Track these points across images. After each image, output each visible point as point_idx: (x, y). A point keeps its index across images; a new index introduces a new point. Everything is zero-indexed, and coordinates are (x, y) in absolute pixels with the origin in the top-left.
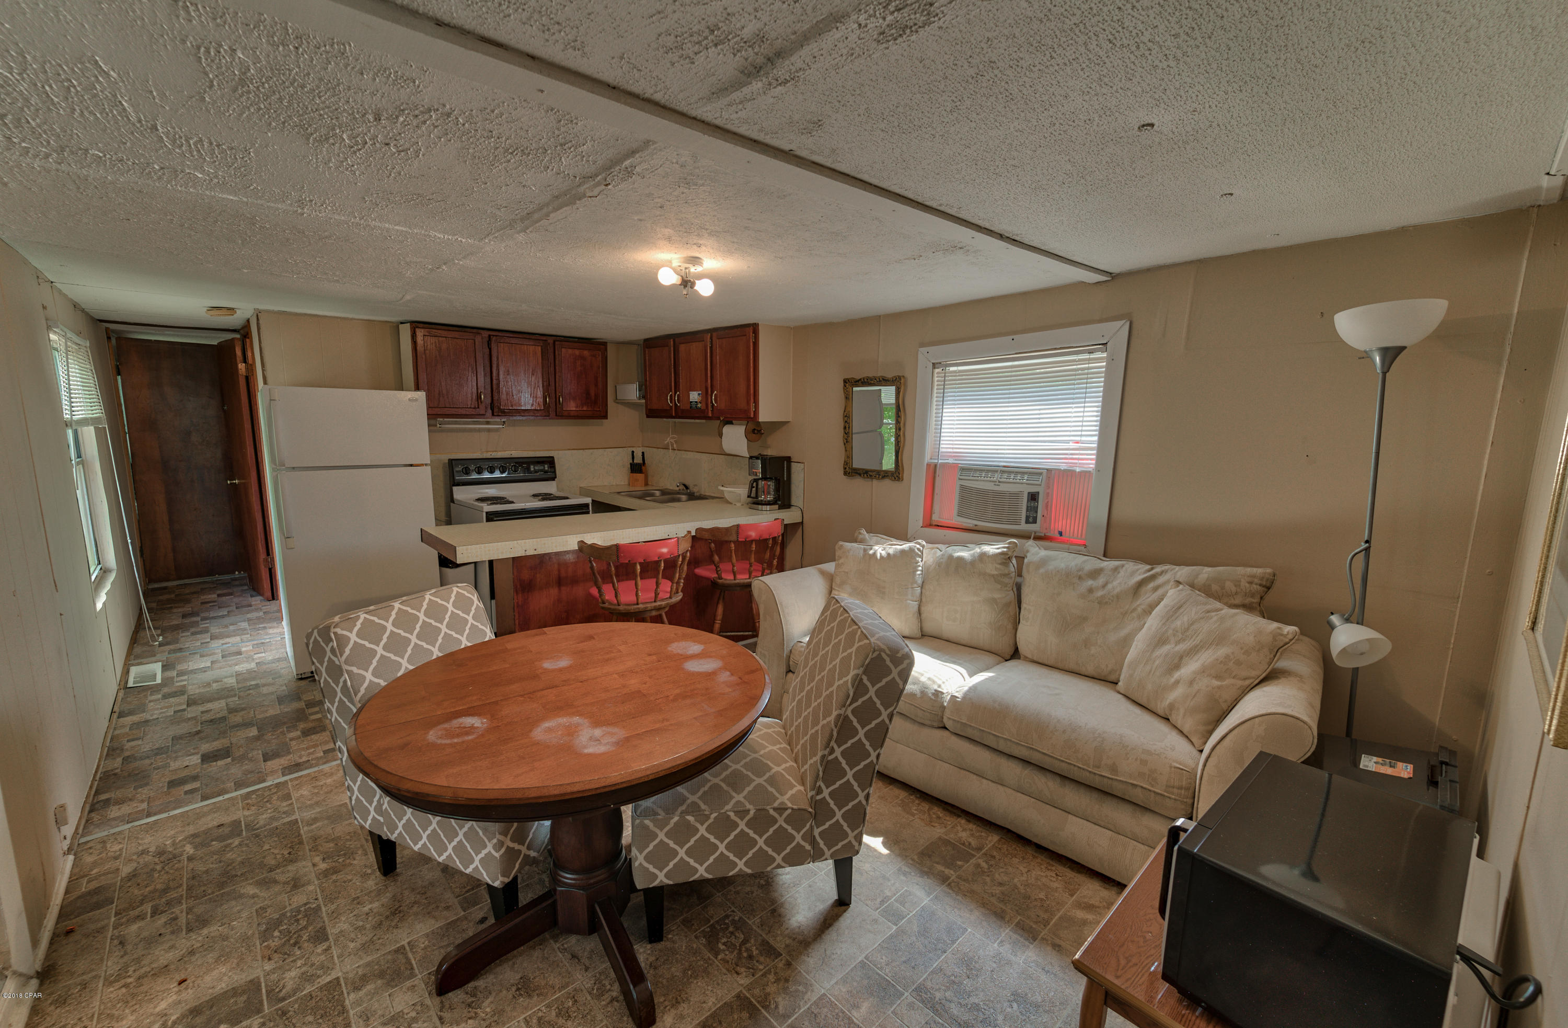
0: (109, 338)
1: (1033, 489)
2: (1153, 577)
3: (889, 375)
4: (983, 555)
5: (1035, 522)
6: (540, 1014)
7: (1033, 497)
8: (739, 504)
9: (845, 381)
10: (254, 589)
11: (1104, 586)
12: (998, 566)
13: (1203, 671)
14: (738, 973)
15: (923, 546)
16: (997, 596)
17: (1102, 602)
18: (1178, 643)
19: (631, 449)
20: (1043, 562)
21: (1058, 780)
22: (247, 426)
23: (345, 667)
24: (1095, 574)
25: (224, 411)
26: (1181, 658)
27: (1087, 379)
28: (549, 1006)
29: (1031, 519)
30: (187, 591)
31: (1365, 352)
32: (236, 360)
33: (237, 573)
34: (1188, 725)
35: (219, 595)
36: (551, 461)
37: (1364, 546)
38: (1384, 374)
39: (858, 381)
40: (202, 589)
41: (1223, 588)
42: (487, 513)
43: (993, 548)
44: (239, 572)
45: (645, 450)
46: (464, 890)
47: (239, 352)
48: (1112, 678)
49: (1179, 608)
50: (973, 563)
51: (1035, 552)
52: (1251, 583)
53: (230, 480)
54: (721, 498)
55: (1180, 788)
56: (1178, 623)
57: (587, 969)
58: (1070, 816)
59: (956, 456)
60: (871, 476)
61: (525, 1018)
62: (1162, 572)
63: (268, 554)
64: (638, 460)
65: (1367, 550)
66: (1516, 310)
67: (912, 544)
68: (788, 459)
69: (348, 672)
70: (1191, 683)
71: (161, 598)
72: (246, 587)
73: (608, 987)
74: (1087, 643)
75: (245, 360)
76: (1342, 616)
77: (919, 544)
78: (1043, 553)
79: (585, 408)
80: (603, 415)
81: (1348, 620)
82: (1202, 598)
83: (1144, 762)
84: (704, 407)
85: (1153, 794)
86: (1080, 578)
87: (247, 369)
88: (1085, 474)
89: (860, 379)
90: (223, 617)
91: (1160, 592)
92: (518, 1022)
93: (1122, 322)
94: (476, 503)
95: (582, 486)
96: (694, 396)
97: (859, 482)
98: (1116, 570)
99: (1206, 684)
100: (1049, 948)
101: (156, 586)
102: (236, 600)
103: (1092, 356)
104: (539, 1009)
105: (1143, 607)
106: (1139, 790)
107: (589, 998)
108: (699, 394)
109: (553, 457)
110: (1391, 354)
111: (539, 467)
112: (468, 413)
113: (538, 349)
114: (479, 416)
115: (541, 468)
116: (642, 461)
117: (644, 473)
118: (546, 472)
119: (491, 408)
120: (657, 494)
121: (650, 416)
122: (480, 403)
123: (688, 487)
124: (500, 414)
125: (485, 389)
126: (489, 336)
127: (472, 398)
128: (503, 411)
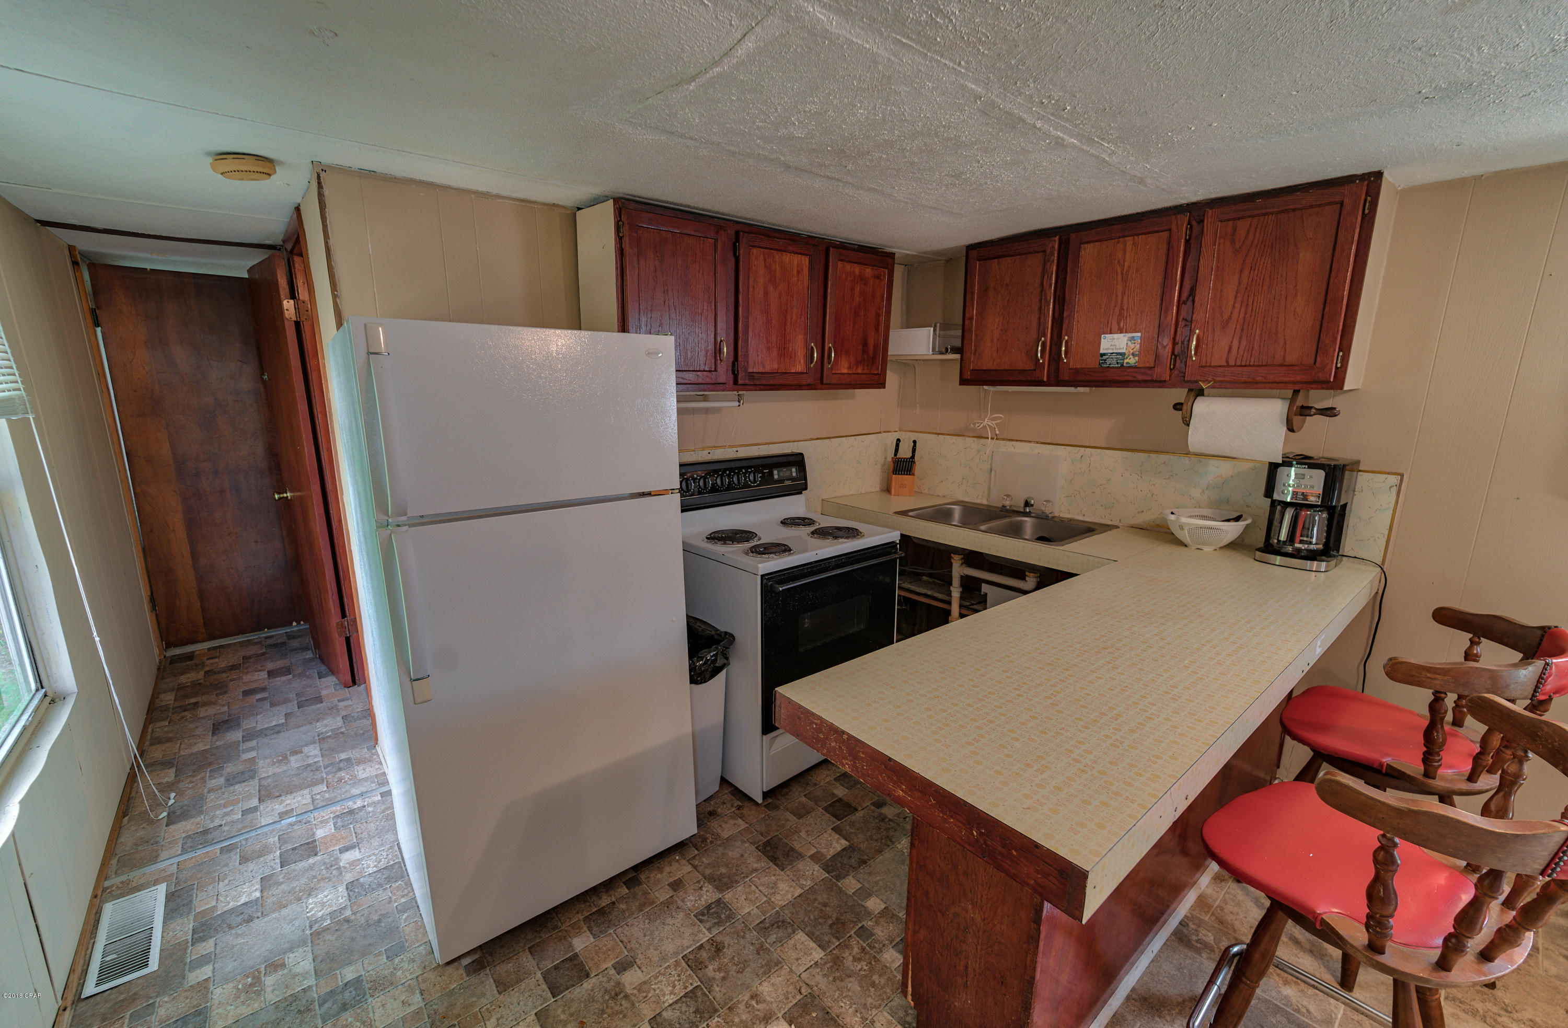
0: (75, 263)
8: (1207, 547)
10: (322, 660)
19: (895, 436)
22: (302, 407)
25: (264, 382)
30: (223, 663)
32: (279, 294)
33: (294, 624)
35: (271, 674)
36: (798, 461)
40: (246, 658)
42: (761, 577)
44: (298, 623)
45: (915, 436)
47: (283, 282)
53: (279, 493)
63: (344, 615)
64: (905, 452)
68: (1358, 465)
71: (183, 679)
72: (309, 655)
75: (293, 295)
79: (859, 369)
80: (879, 381)
84: (1146, 363)
87: (297, 308)
90: (277, 730)
95: (825, 497)
96: (1115, 343)
101: (178, 651)
102: (297, 685)
108: (1133, 339)
109: (801, 454)
111: (785, 472)
112: (700, 381)
113: (805, 261)
114: (716, 386)
115: (788, 473)
116: (909, 455)
117: (913, 474)
118: (793, 479)
119: (733, 372)
120: (957, 511)
121: (963, 381)
122: (719, 361)
123: (1027, 504)
124: (747, 382)
125: (727, 334)
126: (737, 233)
127: (707, 351)
128: (751, 376)
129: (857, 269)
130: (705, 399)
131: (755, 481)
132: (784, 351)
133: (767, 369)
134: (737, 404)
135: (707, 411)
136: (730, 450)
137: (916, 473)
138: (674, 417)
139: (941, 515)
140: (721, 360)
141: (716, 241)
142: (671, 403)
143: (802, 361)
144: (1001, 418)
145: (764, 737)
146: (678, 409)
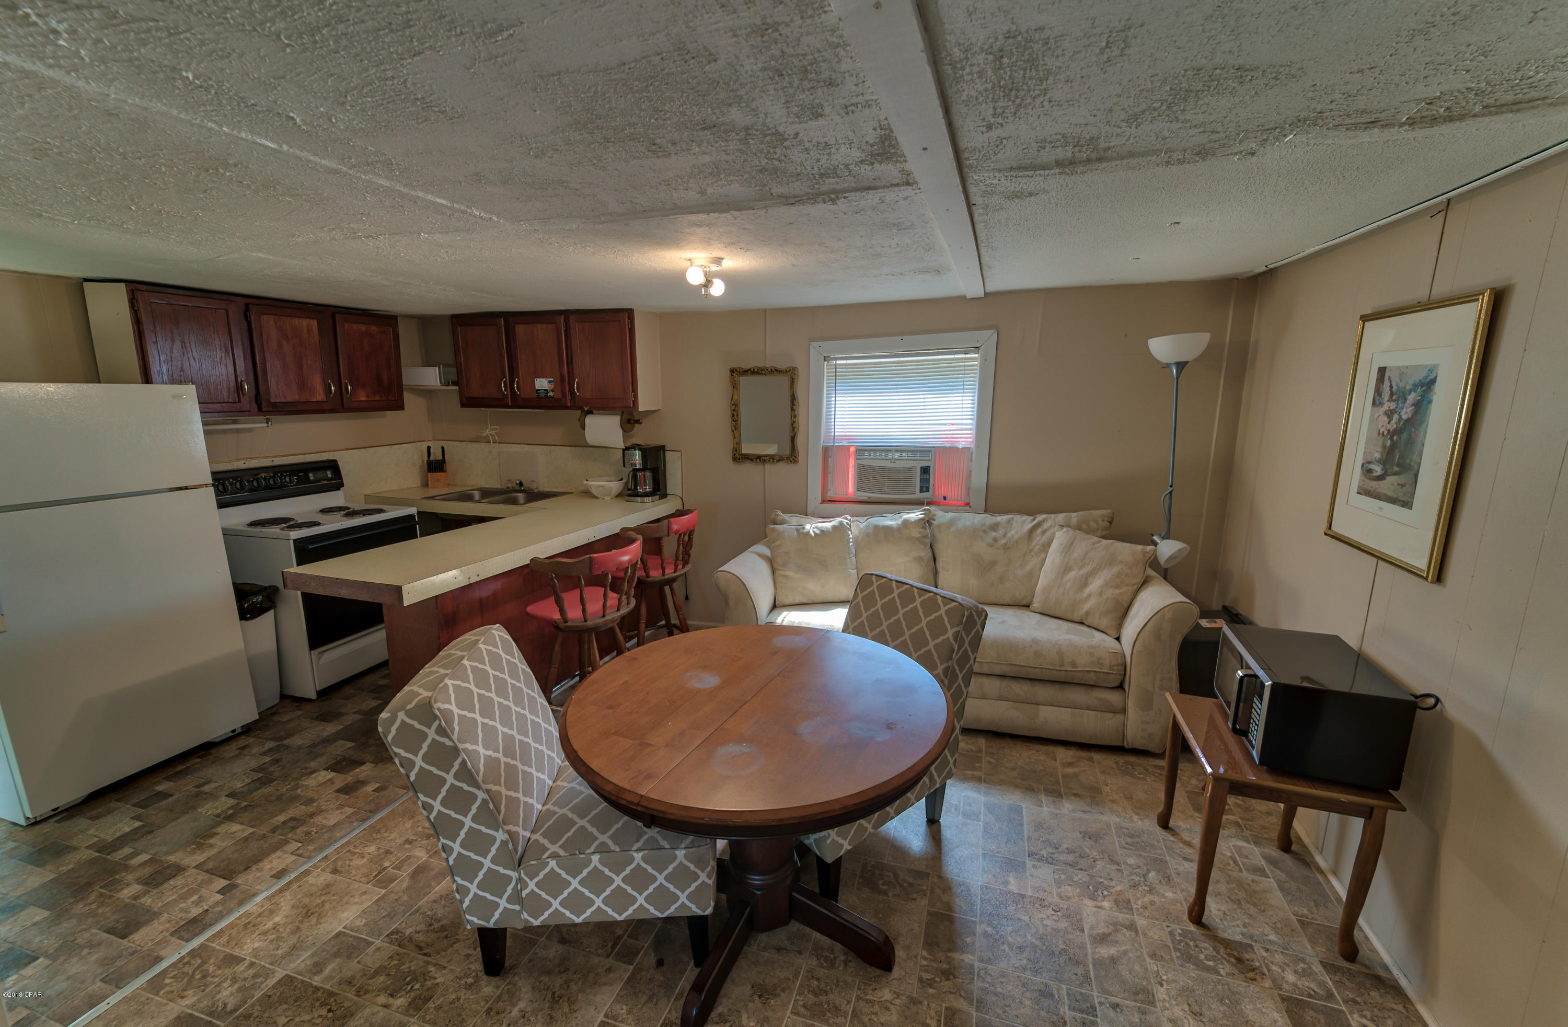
1: (925, 464)
2: (1039, 525)
3: (781, 366)
4: (906, 522)
5: (928, 490)
6: (801, 1003)
7: (925, 471)
8: (607, 498)
9: (732, 371)
11: (1005, 535)
12: (921, 530)
13: (1106, 585)
14: (915, 899)
15: (850, 520)
16: (922, 554)
17: (1006, 548)
18: (1080, 568)
19: (426, 445)
20: (952, 523)
21: (1028, 682)
23: (461, 746)
24: (994, 527)
26: (1086, 579)
27: (964, 374)
28: (800, 994)
29: (925, 488)
31: (1167, 364)
34: (1104, 623)
36: (333, 466)
37: (1170, 489)
38: (1177, 378)
39: (747, 371)
41: (1089, 527)
42: (295, 541)
43: (915, 515)
45: (443, 444)
46: (609, 948)
48: (1025, 602)
49: (1072, 543)
50: (899, 529)
51: (942, 516)
52: (1103, 521)
54: (588, 494)
55: (1118, 665)
56: (1076, 555)
57: (800, 953)
58: (1040, 706)
59: (849, 439)
60: (764, 460)
61: (792, 1012)
62: (1044, 520)
64: (436, 456)
65: (1171, 493)
66: (1228, 339)
67: (839, 519)
68: (663, 448)
69: (464, 750)
70: (1100, 594)
73: (832, 956)
74: (1002, 580)
76: (1160, 535)
77: (846, 519)
78: (949, 516)
79: (377, 398)
80: (399, 406)
81: (1163, 538)
82: (1083, 535)
83: (1092, 654)
84: (558, 395)
85: (1102, 674)
86: (985, 532)
88: (966, 450)
89: (750, 370)
91: (1048, 534)
92: (789, 1017)
93: (993, 331)
94: (249, 529)
95: (367, 493)
96: (542, 384)
97: (748, 467)
98: (1009, 522)
99: (1111, 593)
100: (1073, 798)
103: (967, 356)
104: (795, 1000)
105: (1038, 547)
106: (1093, 673)
107: (826, 971)
108: (550, 382)
109: (335, 461)
110: (1181, 366)
111: (320, 475)
112: (225, 409)
113: (314, 323)
114: (242, 412)
115: (324, 475)
116: (441, 458)
117: (445, 472)
118: (329, 479)
119: (257, 402)
120: (477, 495)
121: (463, 405)
122: (241, 395)
123: (521, 484)
124: (271, 409)
125: (247, 376)
126: (247, 305)
127: (229, 389)
128: (275, 405)
129: (363, 328)
130: (235, 422)
131: (291, 482)
132: (303, 385)
133: (289, 400)
134: (266, 425)
135: (238, 431)
136: (265, 460)
137: (448, 470)
138: (202, 436)
139: (466, 497)
140: (244, 395)
141: (227, 311)
142: (198, 428)
143: (321, 393)
144: (497, 429)
145: (312, 652)
146: (204, 431)
